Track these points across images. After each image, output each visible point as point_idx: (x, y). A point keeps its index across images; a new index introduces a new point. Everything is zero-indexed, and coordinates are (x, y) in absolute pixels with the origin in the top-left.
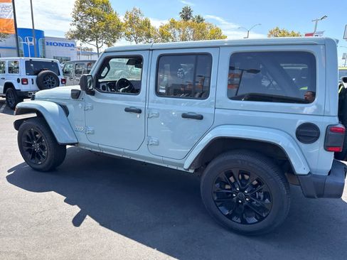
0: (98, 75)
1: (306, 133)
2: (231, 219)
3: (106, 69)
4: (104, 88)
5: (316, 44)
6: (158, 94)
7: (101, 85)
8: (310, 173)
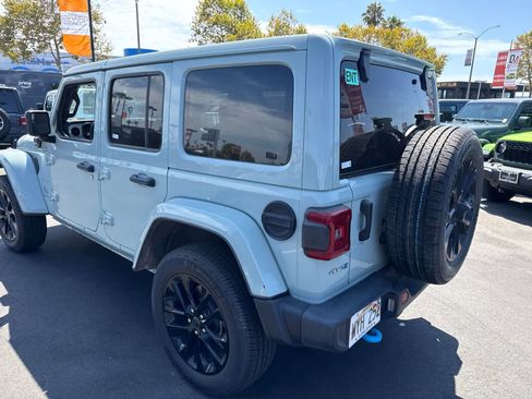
0: (63, 111)
1: (277, 221)
3: (74, 102)
4: (76, 132)
6: (112, 140)
7: (70, 128)
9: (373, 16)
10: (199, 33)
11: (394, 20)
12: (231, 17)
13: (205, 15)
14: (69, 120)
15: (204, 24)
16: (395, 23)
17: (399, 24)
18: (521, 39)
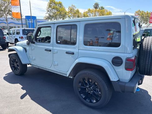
0: (36, 35)
1: (117, 61)
2: (85, 100)
3: (40, 32)
5: (121, 18)
6: (57, 43)
7: (38, 39)
8: (119, 80)
9: (96, 6)
10: (48, 11)
11: (102, 7)
12: (58, 7)
13: (50, 6)
14: (38, 37)
15: (50, 9)
16: (102, 8)
17: (104, 8)
18: (136, 12)
